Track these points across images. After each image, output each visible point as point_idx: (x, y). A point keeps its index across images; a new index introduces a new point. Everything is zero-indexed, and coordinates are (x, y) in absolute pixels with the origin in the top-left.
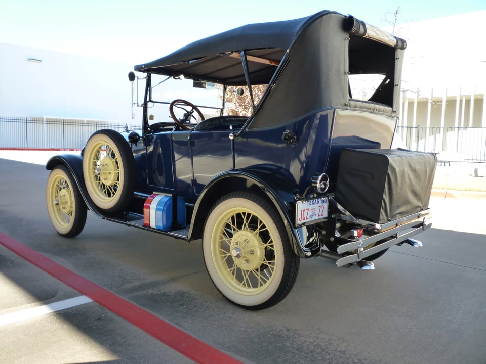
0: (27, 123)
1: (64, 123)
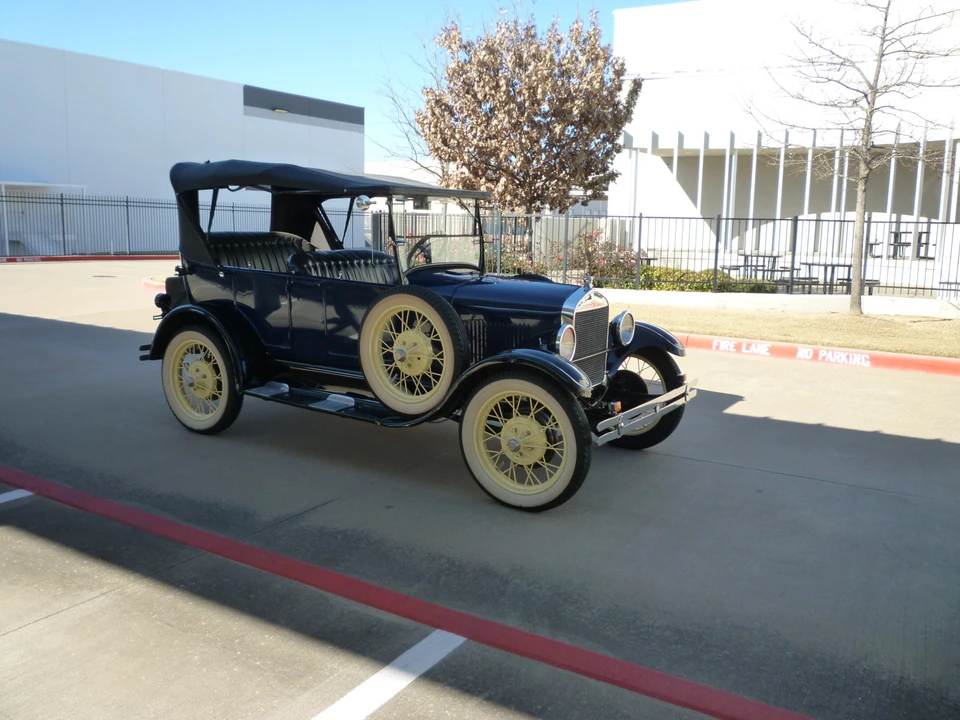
0: (62, 204)
1: (127, 203)
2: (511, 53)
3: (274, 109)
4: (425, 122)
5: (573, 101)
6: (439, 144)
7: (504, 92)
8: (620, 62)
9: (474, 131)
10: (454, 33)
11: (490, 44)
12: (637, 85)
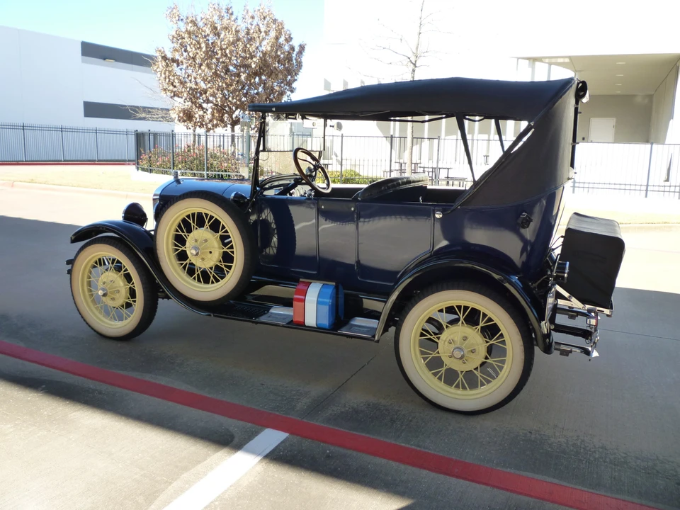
2: (209, 26)
3: (105, 59)
4: (158, 70)
5: (252, 59)
6: (166, 86)
7: (204, 52)
8: (288, 32)
9: (190, 78)
10: (175, 11)
11: (194, 19)
12: (302, 48)
